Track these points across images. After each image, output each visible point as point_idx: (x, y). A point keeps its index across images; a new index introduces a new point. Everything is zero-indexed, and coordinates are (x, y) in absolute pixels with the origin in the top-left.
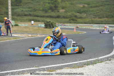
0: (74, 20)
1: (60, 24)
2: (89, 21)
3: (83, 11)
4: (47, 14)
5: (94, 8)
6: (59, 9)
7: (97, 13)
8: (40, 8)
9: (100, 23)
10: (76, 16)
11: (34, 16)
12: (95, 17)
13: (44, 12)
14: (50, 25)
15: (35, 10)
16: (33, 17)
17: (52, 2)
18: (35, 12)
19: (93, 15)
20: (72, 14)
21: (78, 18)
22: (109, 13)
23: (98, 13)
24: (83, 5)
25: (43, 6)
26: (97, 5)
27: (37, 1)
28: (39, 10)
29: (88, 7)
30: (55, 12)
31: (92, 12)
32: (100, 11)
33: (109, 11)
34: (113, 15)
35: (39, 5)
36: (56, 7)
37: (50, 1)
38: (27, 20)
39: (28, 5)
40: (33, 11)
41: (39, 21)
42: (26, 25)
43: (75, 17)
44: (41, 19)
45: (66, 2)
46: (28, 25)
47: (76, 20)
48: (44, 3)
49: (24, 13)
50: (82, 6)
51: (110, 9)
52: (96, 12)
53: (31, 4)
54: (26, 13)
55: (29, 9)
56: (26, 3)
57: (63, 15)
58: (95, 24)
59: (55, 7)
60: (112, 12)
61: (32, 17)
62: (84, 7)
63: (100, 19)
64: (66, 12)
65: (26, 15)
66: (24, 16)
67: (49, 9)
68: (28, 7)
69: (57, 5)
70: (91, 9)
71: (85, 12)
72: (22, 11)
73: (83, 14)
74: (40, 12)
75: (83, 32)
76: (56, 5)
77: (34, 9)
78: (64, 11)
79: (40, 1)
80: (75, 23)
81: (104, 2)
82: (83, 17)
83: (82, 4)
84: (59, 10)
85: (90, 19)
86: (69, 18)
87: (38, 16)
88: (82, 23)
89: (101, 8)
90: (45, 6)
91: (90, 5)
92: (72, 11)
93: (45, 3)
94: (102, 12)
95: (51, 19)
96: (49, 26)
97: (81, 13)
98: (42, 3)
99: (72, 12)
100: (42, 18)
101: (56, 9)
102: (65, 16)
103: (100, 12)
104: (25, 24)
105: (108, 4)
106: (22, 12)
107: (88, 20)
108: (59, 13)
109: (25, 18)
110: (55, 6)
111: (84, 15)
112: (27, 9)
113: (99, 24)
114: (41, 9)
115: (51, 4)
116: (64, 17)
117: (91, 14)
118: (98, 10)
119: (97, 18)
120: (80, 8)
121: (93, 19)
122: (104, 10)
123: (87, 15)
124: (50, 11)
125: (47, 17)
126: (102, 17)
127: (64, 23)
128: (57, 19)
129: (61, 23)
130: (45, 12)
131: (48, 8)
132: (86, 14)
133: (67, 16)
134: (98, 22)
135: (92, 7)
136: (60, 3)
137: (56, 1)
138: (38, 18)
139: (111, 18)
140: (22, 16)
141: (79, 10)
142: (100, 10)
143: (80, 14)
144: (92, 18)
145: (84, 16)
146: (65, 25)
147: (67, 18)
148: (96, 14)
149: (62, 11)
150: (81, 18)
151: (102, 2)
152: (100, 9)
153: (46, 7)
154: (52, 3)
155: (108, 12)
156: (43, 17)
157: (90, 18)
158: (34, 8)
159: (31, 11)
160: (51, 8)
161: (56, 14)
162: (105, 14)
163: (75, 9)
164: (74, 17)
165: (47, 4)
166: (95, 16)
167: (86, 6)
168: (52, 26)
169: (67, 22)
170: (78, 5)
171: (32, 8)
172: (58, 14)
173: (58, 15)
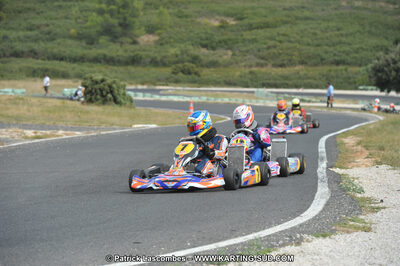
0: (190, 73)
1: (140, 87)
2: (241, 76)
3: (220, 42)
4: (93, 52)
5: (260, 31)
6: (137, 32)
7: (269, 48)
8: (68, 30)
9: (278, 82)
10: (195, 59)
11: (49, 59)
12: (262, 61)
13: (84, 43)
14: (104, 93)
15: (51, 37)
16: (43, 59)
17: (113, 7)
18: (50, 45)
19: (255, 56)
20: (182, 53)
21: (202, 66)
22: (312, 50)
23: (275, 47)
24: (222, 21)
25: (79, 21)
26: (270, 19)
27: (56, 4)
28: (64, 37)
29: (236, 25)
30: (122, 43)
31: (251, 46)
32: (280, 42)
33: (310, 41)
34: (324, 56)
35: (66, 18)
36: (126, 26)
37: (104, 6)
38: (21, 70)
39: (25, 19)
40: (43, 41)
41: (65, 76)
42: (18, 91)
43: (193, 62)
44: (73, 69)
45: (161, 8)
46: (24, 90)
47: (196, 73)
48: (81, 11)
49: (12, 48)
50: (217, 24)
51: (315, 34)
52: (265, 46)
53: (38, 13)
54: (19, 46)
55: (29, 33)
56: (20, 12)
57: (151, 54)
58: (264, 85)
59: (120, 25)
60: (318, 45)
61: (40, 61)
62: (223, 26)
63: (280, 71)
64: (162, 44)
65: (17, 55)
66: (13, 59)
67: (101, 34)
68: (24, 24)
69: (129, 19)
70: (247, 35)
71: (226, 44)
72: (5, 38)
73: (220, 51)
74: (69, 42)
75: (223, 117)
76: (125, 19)
77: (49, 33)
78: (156, 42)
79: (69, 4)
80: (193, 82)
81: (291, 9)
82: (220, 61)
83: (217, 17)
84: (138, 37)
85: (247, 70)
86: (174, 66)
87: (62, 59)
88: (216, 83)
89: (283, 29)
90: (88, 24)
91: (246, 21)
92: (181, 41)
93: (86, 11)
94: (285, 45)
95: (110, 67)
96: (98, 97)
97: (213, 49)
98: (75, 11)
99: (182, 46)
100: (75, 65)
101: (125, 35)
102: (159, 59)
103: (278, 44)
104: (13, 86)
105: (307, 18)
106: (4, 44)
107: (238, 73)
108: (137, 47)
109: (16, 64)
110: (122, 21)
111: (226, 55)
112: (21, 34)
113: (276, 86)
114: (73, 31)
115: (107, 16)
116: (154, 63)
117: (247, 51)
118: (272, 38)
119: (270, 65)
120: (209, 31)
121: (254, 69)
122: (292, 40)
123: (234, 55)
124: (103, 40)
125: (96, 60)
126: (285, 62)
127: (155, 85)
128: (132, 69)
129: (143, 84)
130: (88, 43)
131: (99, 28)
132: (230, 53)
133: (165, 57)
134: (272, 81)
135: (250, 27)
136: (142, 13)
137: (125, 6)
138: (63, 63)
139: (316, 65)
140: (5, 56)
141: (207, 39)
142: (281, 38)
143: (212, 52)
144: (251, 66)
145: (225, 57)
146: (157, 92)
147: (165, 65)
148: (264, 53)
149: (146, 39)
150: (213, 64)
151: (285, 9)
152: (279, 34)
153: (90, 27)
154: (111, 13)
155: (309, 45)
156: (81, 60)
157: (245, 66)
158: (46, 29)
159: (36, 40)
160: (108, 31)
161: (126, 51)
162: (296, 53)
163: (192, 34)
164: (189, 61)
165: (94, 14)
166: (264, 59)
167: (231, 22)
168: (109, 96)
169: (167, 81)
170: (205, 20)
171: (38, 27)
172: (133, 52)
173: (132, 54)
